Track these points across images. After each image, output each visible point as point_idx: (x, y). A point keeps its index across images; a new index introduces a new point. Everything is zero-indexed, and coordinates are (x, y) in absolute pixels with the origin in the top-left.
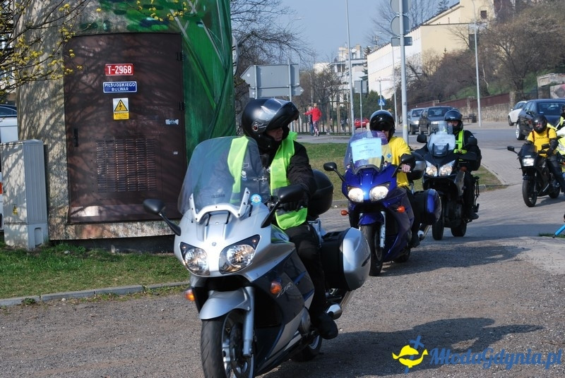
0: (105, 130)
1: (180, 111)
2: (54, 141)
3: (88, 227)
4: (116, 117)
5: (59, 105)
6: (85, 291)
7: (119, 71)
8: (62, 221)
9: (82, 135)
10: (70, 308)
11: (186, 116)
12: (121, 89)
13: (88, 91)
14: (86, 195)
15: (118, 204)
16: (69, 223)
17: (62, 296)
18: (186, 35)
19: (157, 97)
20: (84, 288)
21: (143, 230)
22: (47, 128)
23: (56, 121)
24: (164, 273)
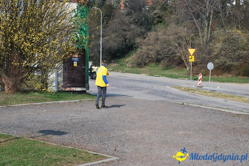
2: (60, 69)
3: (67, 88)
7: (75, 56)
8: (61, 86)
9: (67, 69)
11: (85, 66)
12: (75, 60)
18: (86, 50)
19: (81, 62)
21: (78, 89)
22: (58, 67)
23: (60, 65)
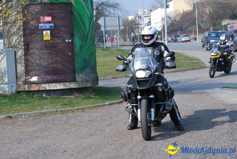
0: (40, 44)
1: (72, 36)
2: (19, 49)
3: (33, 85)
4: (44, 39)
5: (21, 34)
7: (46, 19)
8: (23, 83)
9: (30, 46)
10: (26, 119)
11: (74, 38)
12: (47, 27)
13: (33, 28)
14: (32, 72)
15: (46, 75)
16: (25, 84)
17: (22, 115)
18: (74, 4)
19: (62, 30)
20: (32, 111)
21: (56, 87)
22: (16, 43)
23: (20, 41)
24: (65, 104)
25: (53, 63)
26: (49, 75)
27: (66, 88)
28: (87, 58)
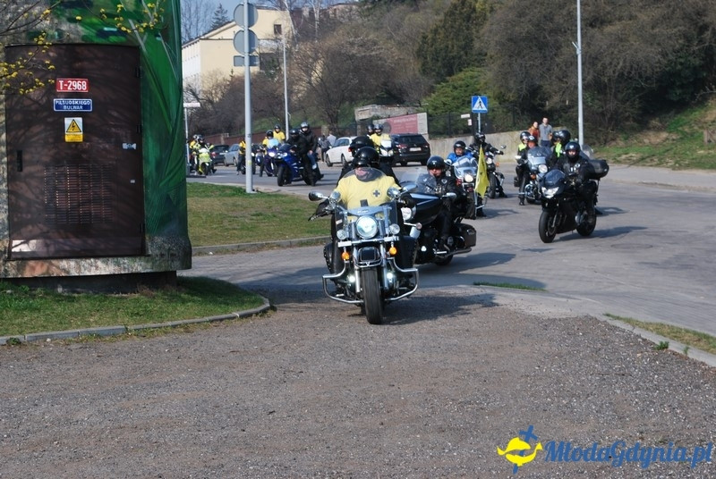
0: (53, 151)
1: (137, 136)
3: (32, 263)
4: (68, 139)
6: (69, 331)
7: (72, 87)
8: (1, 256)
9: (27, 157)
11: (144, 139)
12: (74, 107)
13: (34, 107)
14: (29, 227)
15: (67, 237)
16: (9, 259)
17: (47, 337)
18: (144, 49)
20: (66, 329)
21: (97, 267)
24: (138, 314)
25: (89, 201)
26: (77, 237)
27: (123, 272)
28: (172, 194)
